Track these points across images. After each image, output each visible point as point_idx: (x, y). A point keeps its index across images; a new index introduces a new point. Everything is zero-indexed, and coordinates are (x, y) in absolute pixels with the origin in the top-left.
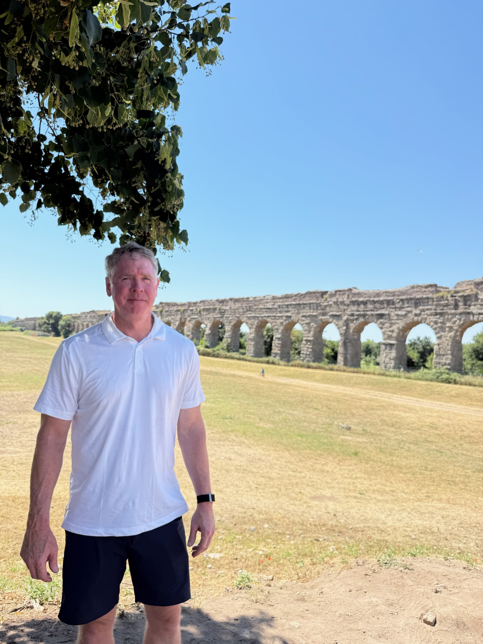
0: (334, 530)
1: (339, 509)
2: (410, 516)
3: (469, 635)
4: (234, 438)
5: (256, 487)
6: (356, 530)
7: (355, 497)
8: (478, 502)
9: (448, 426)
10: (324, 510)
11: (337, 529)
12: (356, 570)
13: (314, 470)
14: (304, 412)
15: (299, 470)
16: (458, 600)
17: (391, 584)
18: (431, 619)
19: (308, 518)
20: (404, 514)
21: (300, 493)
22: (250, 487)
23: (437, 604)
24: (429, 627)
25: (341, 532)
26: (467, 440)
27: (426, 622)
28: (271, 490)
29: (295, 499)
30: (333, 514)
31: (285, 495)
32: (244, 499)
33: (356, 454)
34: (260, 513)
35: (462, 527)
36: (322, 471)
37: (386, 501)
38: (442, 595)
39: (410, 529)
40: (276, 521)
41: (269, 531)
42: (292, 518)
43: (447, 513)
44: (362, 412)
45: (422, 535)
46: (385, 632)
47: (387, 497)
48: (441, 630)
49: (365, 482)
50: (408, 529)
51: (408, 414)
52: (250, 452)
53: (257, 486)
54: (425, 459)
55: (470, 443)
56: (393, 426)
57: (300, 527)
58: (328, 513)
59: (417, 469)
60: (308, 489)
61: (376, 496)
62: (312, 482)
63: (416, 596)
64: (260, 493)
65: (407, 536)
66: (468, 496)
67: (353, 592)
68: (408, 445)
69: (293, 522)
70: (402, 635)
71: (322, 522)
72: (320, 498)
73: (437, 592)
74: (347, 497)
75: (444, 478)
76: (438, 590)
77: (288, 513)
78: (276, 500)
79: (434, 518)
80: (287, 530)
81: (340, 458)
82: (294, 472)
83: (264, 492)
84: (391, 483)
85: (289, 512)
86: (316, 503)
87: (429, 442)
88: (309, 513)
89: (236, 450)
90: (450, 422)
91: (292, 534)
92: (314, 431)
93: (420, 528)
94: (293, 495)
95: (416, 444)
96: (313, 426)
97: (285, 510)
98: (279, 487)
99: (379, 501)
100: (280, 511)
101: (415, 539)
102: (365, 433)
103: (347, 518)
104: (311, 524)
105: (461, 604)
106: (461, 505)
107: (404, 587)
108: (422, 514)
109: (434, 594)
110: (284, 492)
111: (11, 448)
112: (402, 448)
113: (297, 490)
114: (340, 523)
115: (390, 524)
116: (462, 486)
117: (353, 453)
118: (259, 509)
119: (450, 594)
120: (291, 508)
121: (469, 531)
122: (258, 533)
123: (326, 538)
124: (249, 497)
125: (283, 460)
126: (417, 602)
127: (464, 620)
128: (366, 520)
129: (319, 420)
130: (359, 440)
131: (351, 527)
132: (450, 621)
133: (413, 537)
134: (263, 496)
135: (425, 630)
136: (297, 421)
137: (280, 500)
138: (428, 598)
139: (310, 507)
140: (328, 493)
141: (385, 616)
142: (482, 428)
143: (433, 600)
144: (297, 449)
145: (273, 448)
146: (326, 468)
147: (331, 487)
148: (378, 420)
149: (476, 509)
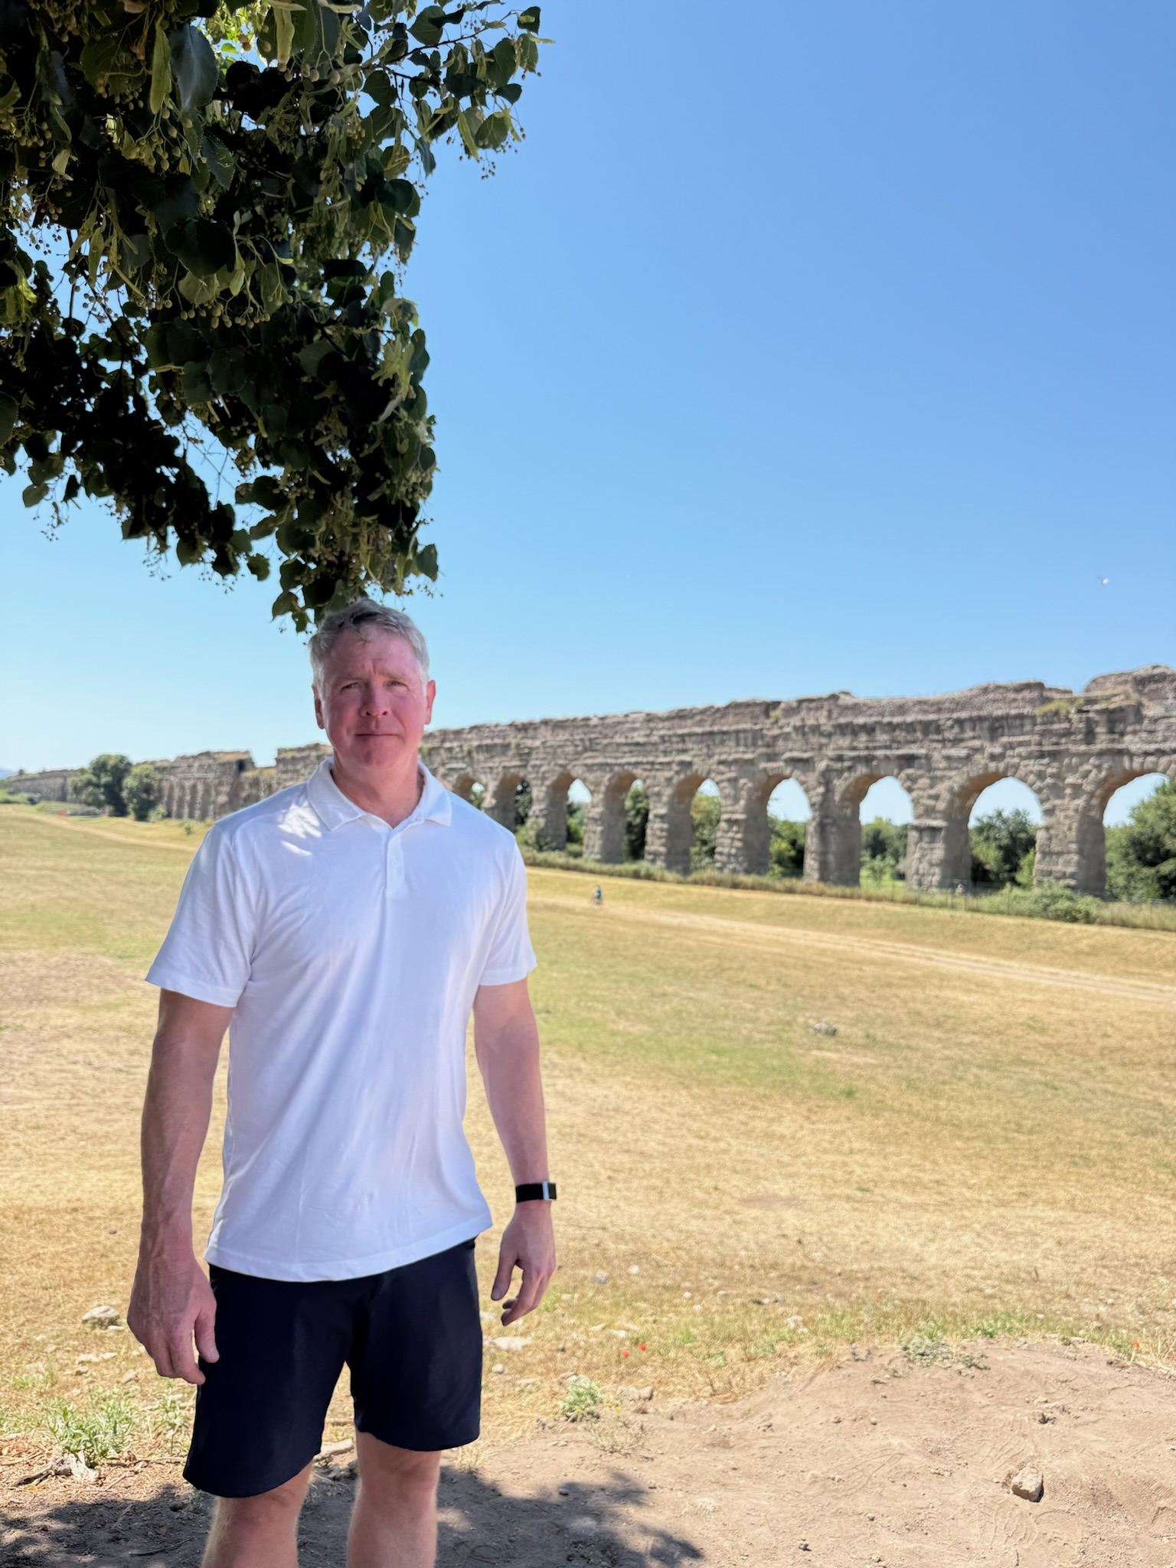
0: (797, 1279)
1: (811, 1226)
2: (981, 1241)
3: (1122, 1520)
4: (556, 1059)
5: (610, 1178)
6: (850, 1278)
7: (849, 1198)
8: (1143, 1206)
9: (1071, 1023)
10: (773, 1230)
11: (805, 1275)
12: (850, 1371)
13: (748, 1134)
14: (725, 994)
15: (714, 1133)
16: (1095, 1438)
17: (935, 1404)
18: (1030, 1486)
19: (735, 1250)
20: (967, 1238)
21: (716, 1189)
22: (595, 1176)
23: (1046, 1450)
24: (1026, 1505)
25: (815, 1283)
26: (1117, 1056)
27: (1019, 1492)
28: (645, 1183)
29: (704, 1204)
30: (796, 1238)
31: (679, 1194)
32: (580, 1207)
33: (850, 1094)
34: (619, 1238)
35: (1104, 1267)
36: (769, 1136)
37: (923, 1207)
38: (1057, 1427)
39: (982, 1273)
40: (659, 1258)
41: (642, 1282)
42: (696, 1249)
43: (1070, 1234)
44: (863, 994)
45: (1009, 1287)
46: (922, 1517)
47: (924, 1197)
48: (1055, 1511)
49: (871, 1161)
50: (975, 1273)
51: (974, 998)
52: (595, 1091)
53: (610, 1173)
54: (1015, 1105)
55: (1124, 1065)
56: (938, 1025)
57: (716, 1271)
58: (784, 1236)
59: (997, 1129)
60: (736, 1180)
61: (899, 1194)
62: (744, 1161)
63: (995, 1430)
64: (619, 1190)
65: (973, 1289)
66: (1120, 1192)
67: (845, 1423)
68: (975, 1070)
69: (700, 1260)
70: (961, 1523)
71: (770, 1258)
72: (765, 1201)
73: (1044, 1421)
74: (830, 1198)
75: (1062, 1150)
76: (1048, 1415)
77: (687, 1238)
78: (658, 1207)
79: (1036, 1245)
80: (684, 1280)
81: (812, 1103)
82: (701, 1138)
83: (628, 1189)
84: (935, 1162)
85: (689, 1235)
86: (755, 1212)
87: (1026, 1063)
88: (738, 1236)
89: (559, 1088)
90: (1076, 1015)
91: (698, 1290)
92: (748, 1039)
93: (1005, 1269)
94: (699, 1194)
95: (995, 1069)
96: (746, 1028)
97: (681, 1231)
98: (665, 1175)
99: (905, 1206)
100: (669, 1234)
101: (992, 1297)
102: (871, 1042)
103: (830, 1249)
104: (741, 1265)
105: (1103, 1448)
106: (1103, 1214)
107: (966, 1409)
108: (1008, 1236)
109: (1037, 1425)
110: (676, 1187)
111: (11, 1090)
112: (960, 1079)
113: (708, 1183)
114: (813, 1261)
115: (933, 1261)
116: (1104, 1168)
117: (842, 1092)
118: (617, 1230)
119: (1076, 1426)
120: (694, 1225)
121: (1120, 1276)
122: (614, 1286)
123: (779, 1296)
124: (593, 1201)
125: (674, 1111)
126: (999, 1446)
127: (1110, 1486)
128: (874, 1253)
129: (761, 1014)
130: (856, 1059)
131: (838, 1270)
132: (1077, 1489)
133: (989, 1291)
134: (625, 1198)
135: (1017, 1512)
136: (706, 1016)
137: (667, 1206)
138: (1024, 1436)
139: (740, 1222)
140: (782, 1188)
141: (922, 1479)
142: (1152, 1028)
143: (1036, 1439)
144: (708, 1084)
145: (650, 1083)
146: (778, 1128)
147: (791, 1175)
148: (901, 1013)
149: (1139, 1222)
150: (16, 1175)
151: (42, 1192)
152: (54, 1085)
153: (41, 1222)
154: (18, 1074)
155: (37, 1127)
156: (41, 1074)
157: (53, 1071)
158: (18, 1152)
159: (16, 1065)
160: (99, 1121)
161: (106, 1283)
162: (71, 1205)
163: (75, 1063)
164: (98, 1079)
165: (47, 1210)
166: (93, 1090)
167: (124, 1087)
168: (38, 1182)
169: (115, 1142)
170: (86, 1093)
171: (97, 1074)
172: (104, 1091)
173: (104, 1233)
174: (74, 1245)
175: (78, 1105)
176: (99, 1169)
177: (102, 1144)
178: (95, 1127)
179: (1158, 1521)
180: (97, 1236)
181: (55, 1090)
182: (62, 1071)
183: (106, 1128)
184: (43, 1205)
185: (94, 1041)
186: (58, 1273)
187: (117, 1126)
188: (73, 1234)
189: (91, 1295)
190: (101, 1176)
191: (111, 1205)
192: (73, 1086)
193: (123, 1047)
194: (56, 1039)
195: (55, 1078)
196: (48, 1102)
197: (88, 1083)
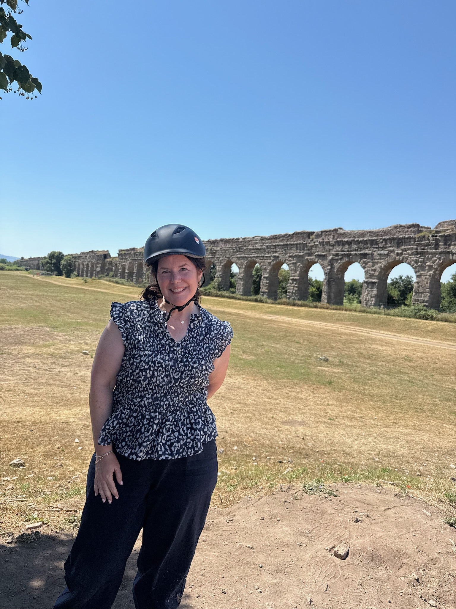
0: (301, 453)
1: (308, 432)
2: (376, 440)
3: (384, 569)
5: (231, 413)
6: (322, 453)
7: (325, 422)
8: (442, 428)
9: (422, 358)
10: (293, 434)
11: (304, 452)
12: (278, 496)
13: (288, 398)
14: (287, 345)
15: (275, 397)
16: (379, 529)
18: (342, 552)
19: (277, 441)
20: (370, 439)
21: (273, 418)
22: (226, 412)
23: (354, 535)
24: (338, 561)
25: (307, 455)
26: (439, 371)
27: (337, 555)
28: (245, 415)
29: (267, 423)
30: (302, 438)
31: (258, 419)
33: (330, 383)
34: (232, 436)
35: (424, 451)
36: (296, 398)
37: (355, 427)
38: (362, 524)
39: (375, 453)
40: (246, 444)
41: (237, 453)
42: (262, 441)
43: (412, 438)
44: (341, 346)
45: (385, 458)
46: (286, 566)
47: (355, 423)
48: (352, 564)
49: (336, 409)
50: (372, 452)
51: (384, 348)
53: (232, 411)
54: (396, 389)
55: (441, 374)
56: (369, 358)
57: (268, 449)
58: (297, 436)
59: (388, 398)
60: (281, 415)
61: (345, 422)
62: (285, 408)
63: (333, 525)
64: (234, 418)
65: (371, 459)
66: (434, 423)
67: (266, 520)
68: (381, 375)
69: (263, 445)
70: (304, 569)
71: (291, 445)
72: (291, 423)
73: (357, 521)
74: (317, 422)
75: (412, 406)
76: (360, 519)
77: (259, 436)
78: (249, 424)
79: (398, 442)
80: (254, 452)
81: (315, 386)
82: (270, 398)
83: (238, 417)
84: (361, 410)
85: (260, 435)
86: (287, 427)
87: (403, 373)
88: (279, 436)
90: (424, 355)
91: (259, 456)
93: (384, 451)
94: (265, 419)
95: (390, 375)
96: (293, 358)
97: (257, 434)
98: (254, 412)
99: (347, 426)
100: (252, 434)
101: (378, 462)
102: (341, 364)
103: (315, 442)
104: (279, 447)
105: (381, 534)
106: (426, 431)
107: (323, 515)
108: (387, 439)
109: (353, 523)
110: (257, 416)
112: (375, 378)
113: (270, 415)
114: (308, 446)
115: (356, 447)
116: (429, 413)
117: (327, 382)
118: (231, 432)
119: (372, 524)
120: (262, 431)
121: (430, 455)
122: (226, 454)
123: (290, 460)
124: (224, 421)
125: (261, 388)
126: (333, 533)
127: (381, 553)
128: (333, 444)
129: (300, 353)
130: (334, 370)
131: (317, 450)
132: (365, 554)
133: (377, 460)
134: (237, 420)
135: (333, 564)
136: (278, 353)
137: (253, 424)
138: (346, 528)
139: (281, 430)
140: (299, 418)
141: (292, 547)
143: (351, 529)
144: (275, 378)
145: (253, 378)
146: (300, 395)
147: (303, 413)
148: (355, 353)
149: (440, 434)
151: (7, 415)
152: (20, 375)
153: (4, 426)
154: (6, 371)
155: (9, 391)
156: (16, 371)
157: (20, 370)
159: (6, 367)
160: (34, 389)
161: (24, 450)
162: (17, 420)
163: (29, 367)
164: (37, 373)
165: (8, 422)
166: (35, 377)
167: (47, 376)
168: (6, 411)
169: (39, 397)
170: (31, 378)
171: (37, 371)
172: (39, 377)
173: (28, 431)
174: (15, 435)
175: (27, 382)
176: (30, 407)
177: (34, 397)
178: (32, 391)
179: (401, 569)
180: (25, 432)
181: (19, 377)
182: (24, 370)
183: (37, 391)
184: (6, 420)
185: (38, 359)
186: (6, 446)
187: (41, 391)
188: (16, 431)
189: (17, 454)
190: (31, 409)
191: (33, 420)
192: (27, 375)
193: (49, 361)
194: (24, 358)
195: (20, 372)
196: (16, 381)
197: (33, 375)
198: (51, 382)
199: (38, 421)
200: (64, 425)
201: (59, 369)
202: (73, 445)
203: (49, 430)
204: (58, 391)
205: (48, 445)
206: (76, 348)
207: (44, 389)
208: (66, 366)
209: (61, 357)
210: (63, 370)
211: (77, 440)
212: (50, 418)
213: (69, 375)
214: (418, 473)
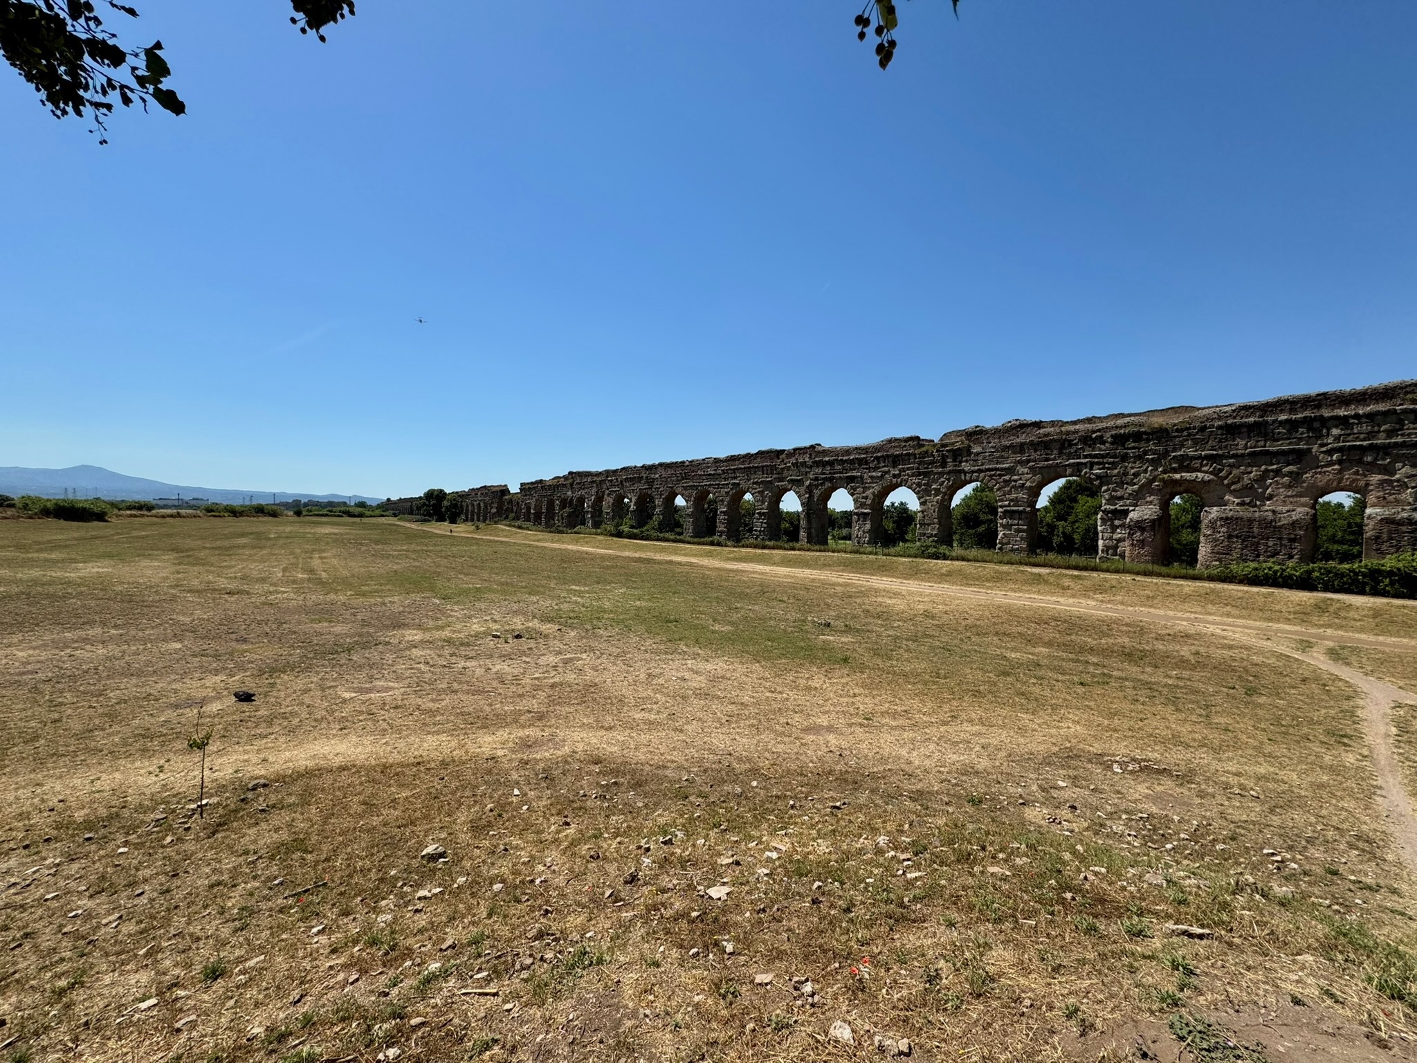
0: (846, 781)
1: (844, 744)
2: (940, 748)
4: (685, 649)
5: (727, 721)
6: (875, 777)
7: (861, 725)
8: (1019, 720)
9: (946, 613)
10: (824, 748)
11: (849, 778)
13: (797, 687)
14: (768, 606)
15: (779, 689)
19: (805, 762)
20: (932, 747)
21: (788, 724)
22: (719, 720)
26: (974, 630)
28: (748, 723)
29: (782, 734)
30: (838, 753)
31: (768, 728)
32: (713, 740)
33: (846, 660)
34: (740, 760)
35: (1013, 761)
36: (808, 688)
37: (903, 728)
39: (946, 769)
40: (766, 773)
42: (785, 764)
43: (987, 740)
44: (839, 602)
45: (964, 778)
47: (901, 722)
49: (867, 700)
50: (942, 769)
51: (894, 601)
52: (709, 667)
53: (727, 718)
54: (931, 661)
55: (979, 635)
56: (879, 617)
58: (831, 752)
59: (927, 677)
60: (797, 717)
61: (887, 720)
62: (799, 705)
64: (734, 728)
65: (945, 780)
66: (1004, 713)
68: (905, 642)
69: (790, 773)
71: (827, 767)
72: (815, 729)
74: (850, 725)
75: (964, 687)
77: (778, 757)
78: (758, 738)
79: (971, 749)
81: (827, 667)
82: (773, 692)
83: (738, 728)
84: (900, 699)
85: (779, 755)
86: (812, 737)
87: (930, 636)
88: (806, 754)
89: (690, 666)
90: (947, 608)
92: (785, 631)
93: (958, 765)
94: (779, 728)
95: (915, 641)
96: (782, 625)
97: (773, 753)
98: (758, 717)
99: (893, 728)
100: (766, 754)
101: (956, 785)
102: (848, 629)
103: (859, 759)
104: (812, 773)
106: (1003, 727)
108: (955, 744)
110: (765, 724)
111: (381, 683)
112: (899, 647)
113: (783, 720)
114: (851, 767)
115: (917, 763)
116: (990, 696)
117: (842, 659)
118: (737, 755)
120: (780, 748)
121: (1023, 767)
122: (746, 798)
124: (721, 736)
125: (755, 676)
128: (883, 760)
129: (789, 616)
130: (843, 639)
131: (867, 773)
133: (954, 781)
134: (738, 733)
136: (760, 619)
137: (762, 737)
139: (805, 745)
140: (823, 721)
142: (987, 613)
144: (769, 659)
145: (738, 660)
146: (812, 683)
147: (827, 712)
148: (859, 611)
149: (1022, 730)
150: (384, 741)
151: (398, 752)
152: (407, 678)
153: (397, 774)
154: (386, 672)
155: (396, 707)
156: (400, 671)
157: (407, 669)
158: (385, 725)
159: (385, 667)
160: (433, 701)
161: (437, 820)
162: (416, 761)
163: (420, 663)
164: (433, 673)
165: (402, 765)
166: (430, 680)
167: (447, 677)
168: (396, 745)
169: (443, 714)
170: (425, 682)
171: (432, 669)
172: (436, 680)
173: (437, 780)
174: (418, 790)
175: (421, 690)
176: (433, 733)
177: (435, 716)
178: (431, 705)
180: (432, 782)
181: (407, 681)
182: (412, 669)
183: (437, 705)
184: (399, 761)
185: (429, 648)
186: (407, 814)
187: (443, 704)
188: (418, 782)
190: (434, 739)
191: (440, 759)
192: (418, 677)
193: (447, 652)
194: (408, 649)
195: (408, 673)
196: (403, 690)
197: (428, 676)
198: (456, 686)
199: (449, 760)
200: (491, 763)
201: (462, 664)
202: (512, 802)
203: (469, 775)
204: (470, 702)
205: (474, 806)
206: (482, 629)
207: (447, 701)
208: (472, 658)
209: (462, 644)
210: (468, 664)
211: (516, 792)
212: (467, 752)
213: (480, 672)
214: (1021, 801)
